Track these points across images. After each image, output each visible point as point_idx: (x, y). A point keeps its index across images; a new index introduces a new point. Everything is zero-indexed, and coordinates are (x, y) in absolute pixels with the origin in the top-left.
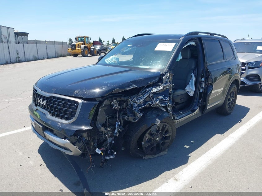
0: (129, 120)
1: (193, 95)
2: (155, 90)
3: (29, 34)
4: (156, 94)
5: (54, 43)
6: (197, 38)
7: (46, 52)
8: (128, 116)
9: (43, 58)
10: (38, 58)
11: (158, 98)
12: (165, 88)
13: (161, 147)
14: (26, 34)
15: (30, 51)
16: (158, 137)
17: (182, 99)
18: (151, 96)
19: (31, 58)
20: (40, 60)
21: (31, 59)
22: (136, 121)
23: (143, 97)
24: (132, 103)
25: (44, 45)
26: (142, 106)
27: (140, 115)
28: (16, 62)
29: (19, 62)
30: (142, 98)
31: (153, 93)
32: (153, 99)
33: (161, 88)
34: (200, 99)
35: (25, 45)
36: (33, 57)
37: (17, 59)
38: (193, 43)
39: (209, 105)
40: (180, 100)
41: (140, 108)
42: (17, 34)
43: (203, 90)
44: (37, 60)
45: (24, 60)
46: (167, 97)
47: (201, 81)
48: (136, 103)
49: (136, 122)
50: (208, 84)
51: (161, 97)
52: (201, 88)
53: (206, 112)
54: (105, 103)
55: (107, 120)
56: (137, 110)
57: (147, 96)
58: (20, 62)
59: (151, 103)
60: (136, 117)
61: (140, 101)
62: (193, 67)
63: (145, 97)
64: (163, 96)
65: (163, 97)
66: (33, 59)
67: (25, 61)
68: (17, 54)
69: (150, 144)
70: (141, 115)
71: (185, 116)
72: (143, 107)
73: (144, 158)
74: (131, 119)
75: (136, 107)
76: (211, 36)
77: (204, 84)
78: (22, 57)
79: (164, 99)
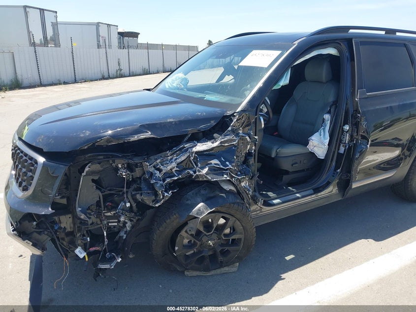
0: (144, 202)
1: (325, 157)
2: (201, 147)
3: (139, 34)
4: (205, 156)
5: (176, 48)
6: (341, 39)
7: (162, 62)
8: (141, 195)
9: (156, 72)
10: (148, 71)
11: (208, 164)
12: (226, 145)
13: (220, 258)
14: (135, 35)
15: (138, 59)
16: (211, 240)
17: (296, 163)
18: (192, 158)
19: (140, 71)
20: (151, 74)
21: (138, 73)
22: (157, 205)
23: (176, 159)
24: (152, 170)
25: (160, 50)
26: (174, 176)
27: (166, 194)
28: (117, 77)
29: (120, 77)
30: (172, 162)
31: (197, 153)
32: (197, 166)
33: (216, 144)
34: (337, 168)
35: (131, 51)
36: (141, 70)
37: (118, 72)
38: (332, 51)
39: (358, 181)
40: (292, 165)
41: (168, 180)
42: (122, 35)
43: (345, 150)
44: (147, 74)
45: (127, 73)
46: (231, 163)
47: (343, 131)
48: (160, 171)
49: (156, 207)
50: (357, 137)
51: (214, 162)
52: (342, 145)
53: (349, 194)
54: (87, 169)
55: (100, 198)
56: (158, 185)
57: (183, 158)
58: (122, 76)
59: (191, 172)
60: (158, 199)
61: (169, 168)
62: (331, 99)
63: (179, 161)
64: (220, 161)
65: (219, 163)
66: (142, 73)
67: (130, 76)
68: (119, 64)
69: (195, 250)
70: (168, 195)
71: (298, 198)
72: (176, 178)
73: (186, 273)
74: (148, 200)
75: (159, 179)
76: (388, 35)
77: (347, 138)
78: (125, 70)
79: (222, 167)
